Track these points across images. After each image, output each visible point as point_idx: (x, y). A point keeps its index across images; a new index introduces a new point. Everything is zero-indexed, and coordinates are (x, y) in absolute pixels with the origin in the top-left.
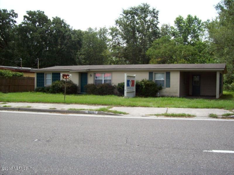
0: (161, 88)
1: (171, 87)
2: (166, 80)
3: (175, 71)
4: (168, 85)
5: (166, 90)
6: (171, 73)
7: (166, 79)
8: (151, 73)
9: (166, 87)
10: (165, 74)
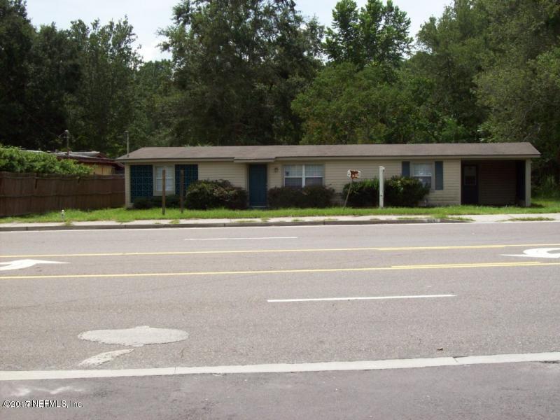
0: (426, 191)
1: (445, 188)
2: (436, 177)
3: (451, 159)
4: (440, 186)
5: (435, 195)
6: (444, 163)
7: (436, 174)
8: (406, 163)
9: (436, 189)
10: (434, 166)
